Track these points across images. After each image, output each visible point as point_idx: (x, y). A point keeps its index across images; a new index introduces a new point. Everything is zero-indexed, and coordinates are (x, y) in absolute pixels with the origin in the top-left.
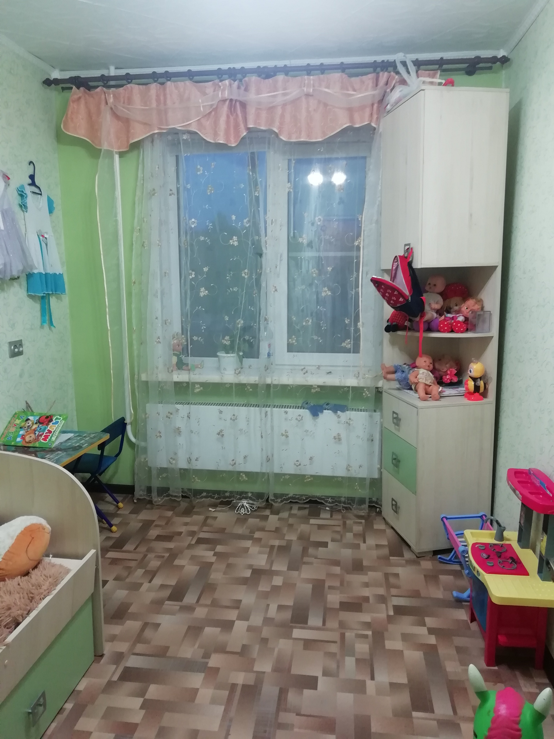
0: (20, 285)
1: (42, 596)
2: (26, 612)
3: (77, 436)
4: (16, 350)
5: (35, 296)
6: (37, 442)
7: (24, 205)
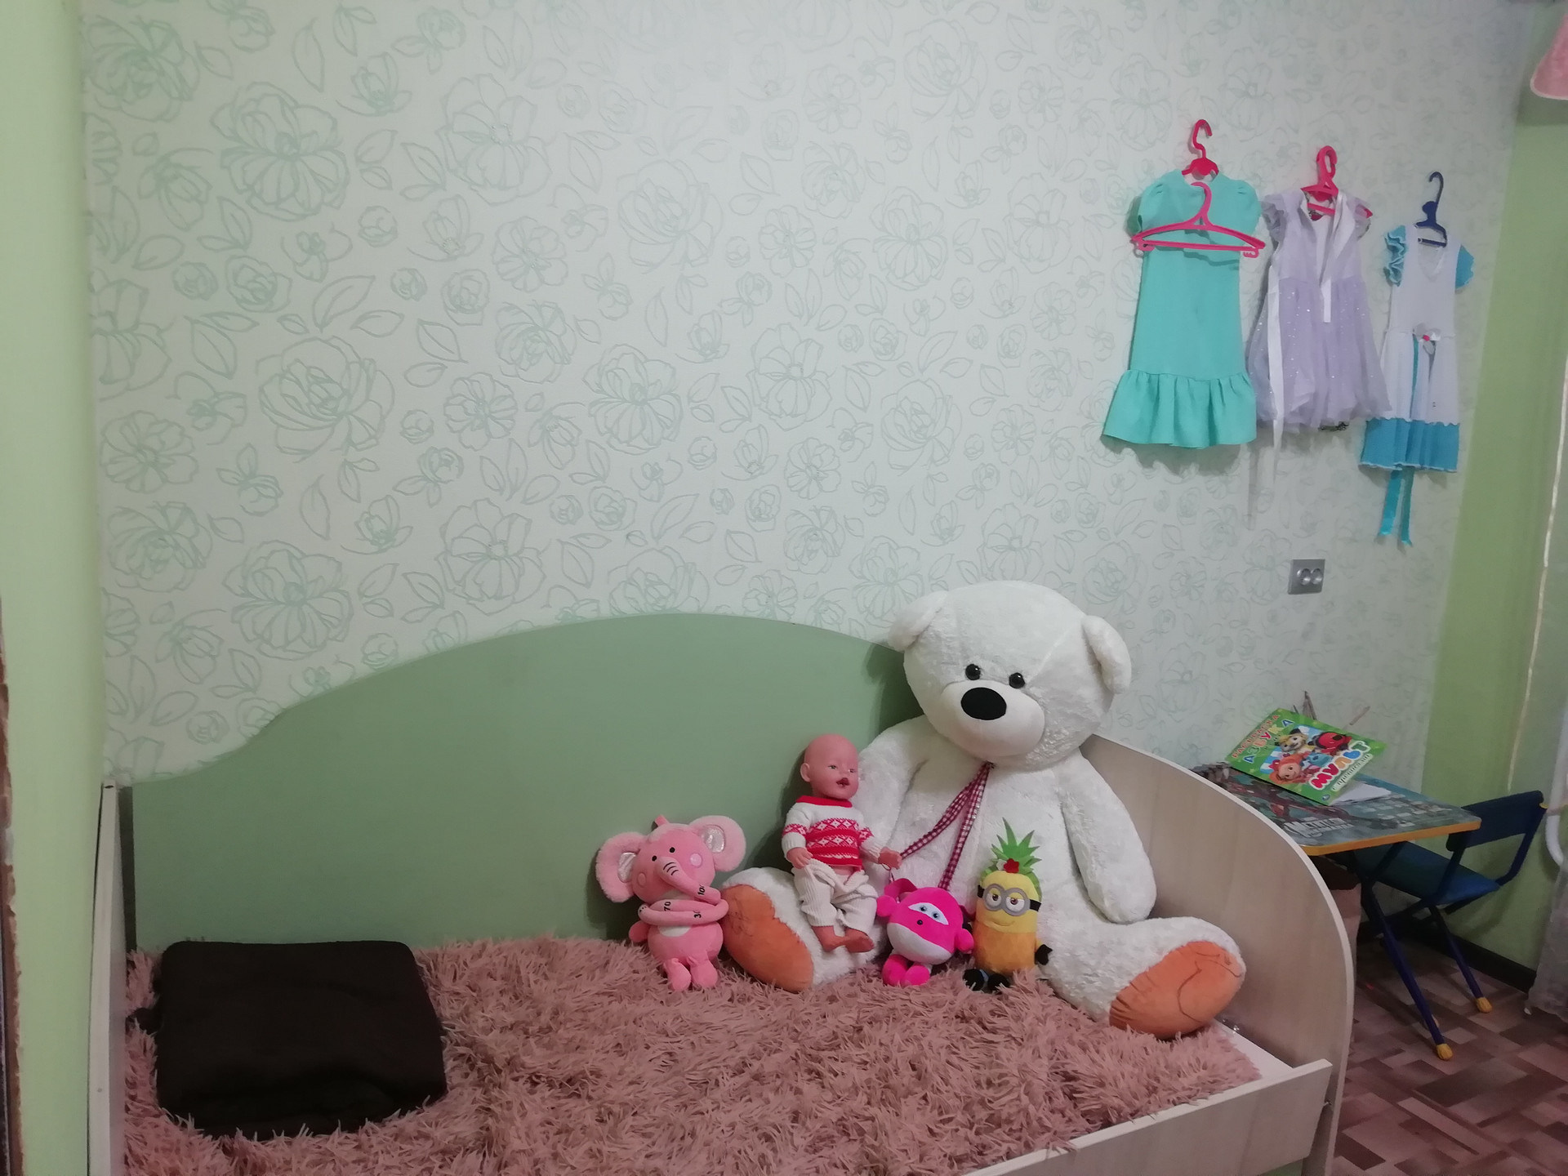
0: (1347, 442)
1: (1174, 1097)
2: (1128, 1110)
3: (1400, 800)
4: (1307, 580)
5: (1377, 469)
6: (1300, 784)
7: (1394, 270)
